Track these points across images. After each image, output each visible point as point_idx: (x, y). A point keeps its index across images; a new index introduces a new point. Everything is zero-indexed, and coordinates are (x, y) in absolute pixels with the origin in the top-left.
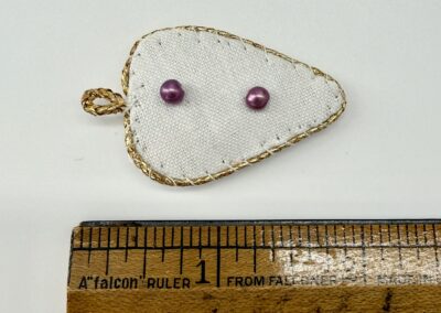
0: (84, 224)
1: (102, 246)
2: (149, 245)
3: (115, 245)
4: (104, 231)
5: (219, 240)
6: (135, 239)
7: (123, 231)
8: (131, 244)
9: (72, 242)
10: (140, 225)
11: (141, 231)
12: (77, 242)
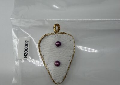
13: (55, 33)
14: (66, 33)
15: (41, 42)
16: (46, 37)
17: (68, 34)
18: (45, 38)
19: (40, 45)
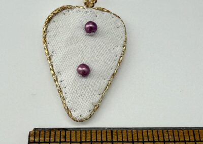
0: (35, 129)
1: (46, 141)
2: (72, 141)
3: (53, 141)
4: (48, 133)
5: (112, 138)
6: (65, 137)
7: (58, 133)
8: (63, 140)
9: (29, 139)
10: (67, 130)
11: (68, 133)
12: (32, 139)
13: (85, 7)
14: (108, 11)
15: (52, 21)
16: (64, 11)
17: (114, 14)
18: (60, 14)
19: (48, 29)
